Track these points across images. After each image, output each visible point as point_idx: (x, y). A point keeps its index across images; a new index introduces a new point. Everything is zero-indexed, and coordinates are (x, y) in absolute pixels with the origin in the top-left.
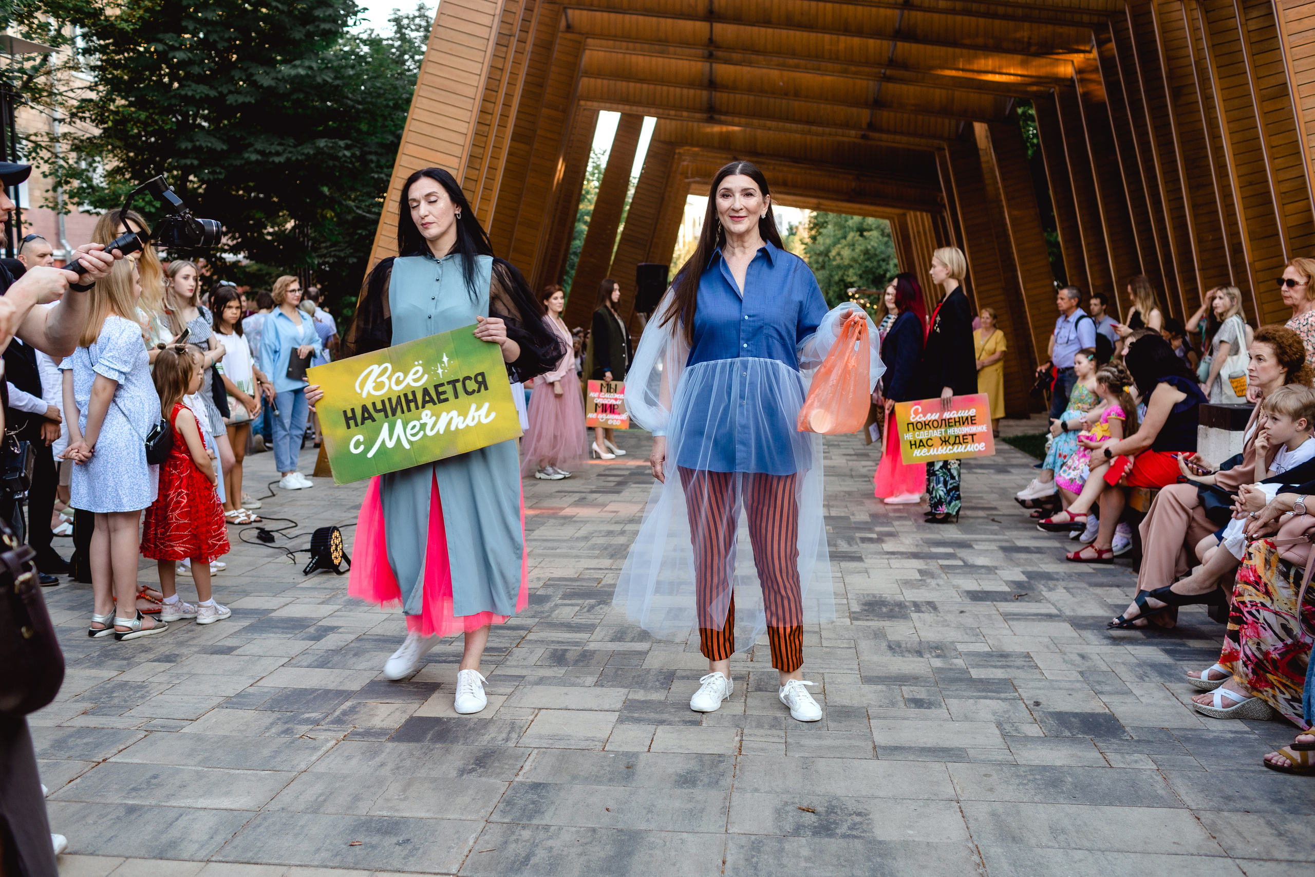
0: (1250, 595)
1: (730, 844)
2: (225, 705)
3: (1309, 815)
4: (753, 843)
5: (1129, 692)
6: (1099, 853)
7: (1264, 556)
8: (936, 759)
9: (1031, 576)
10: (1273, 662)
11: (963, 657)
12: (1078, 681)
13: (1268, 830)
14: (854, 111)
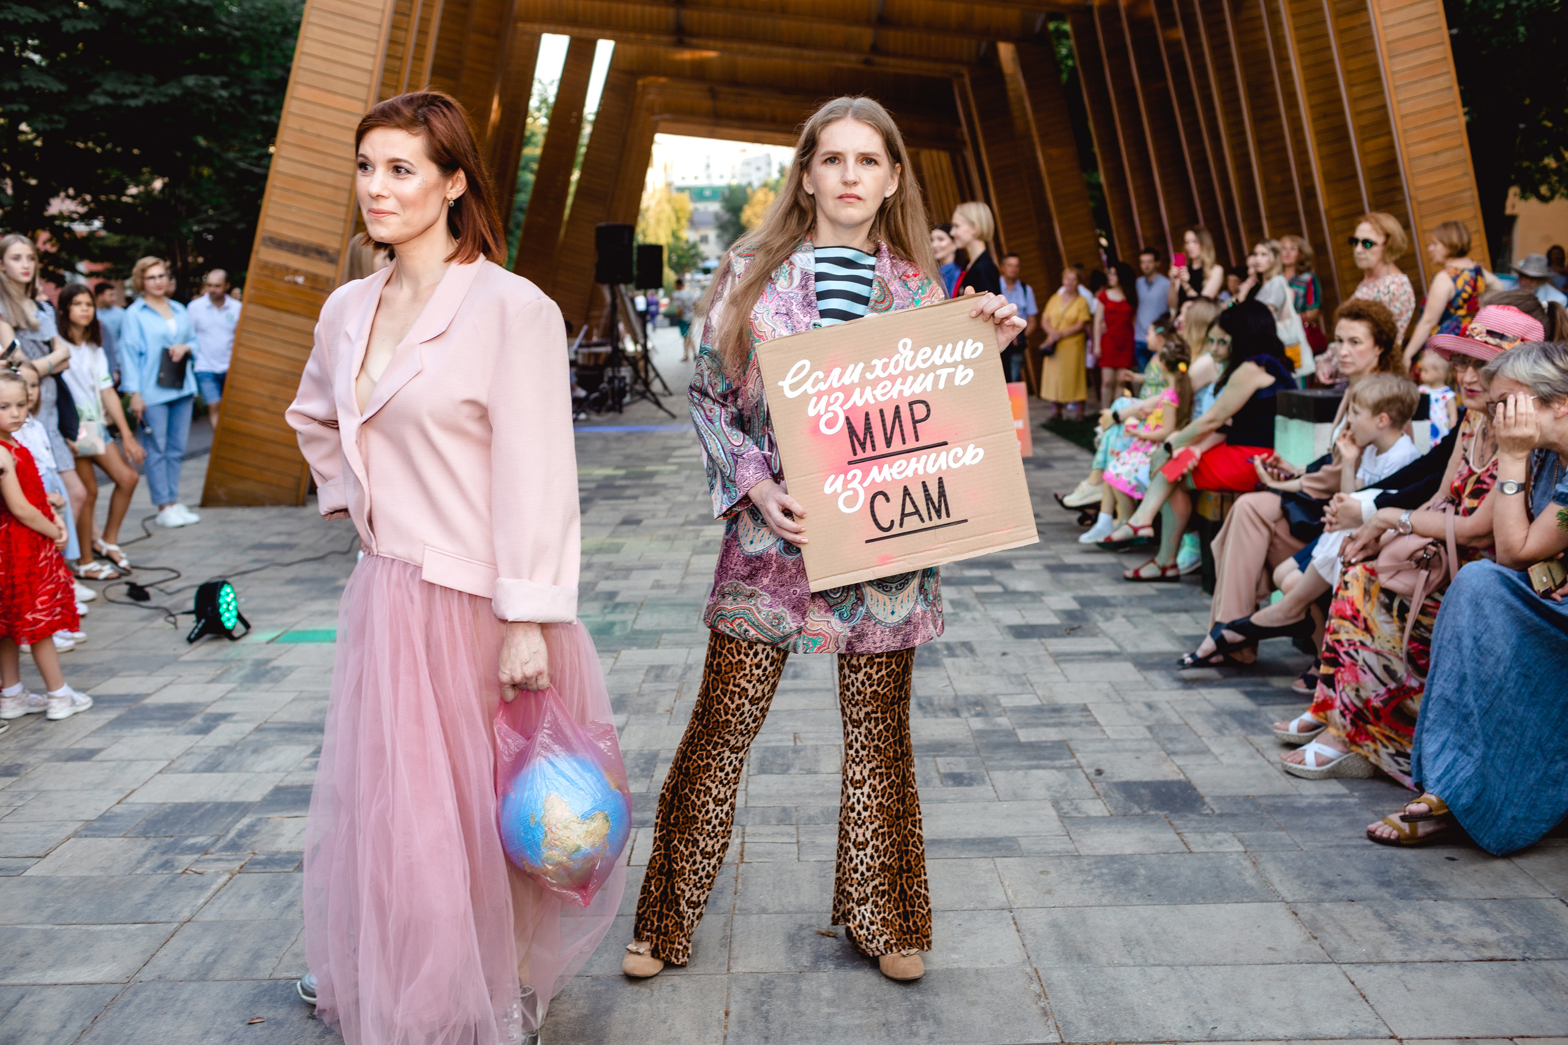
0: (1347, 632)
1: (734, 989)
2: (84, 833)
3: (1422, 899)
4: (762, 984)
5: (1206, 751)
6: (1183, 968)
7: (1362, 586)
8: (982, 854)
9: (1085, 602)
10: (1376, 711)
11: (1009, 714)
12: (1146, 739)
13: (1376, 923)
14: (854, 30)
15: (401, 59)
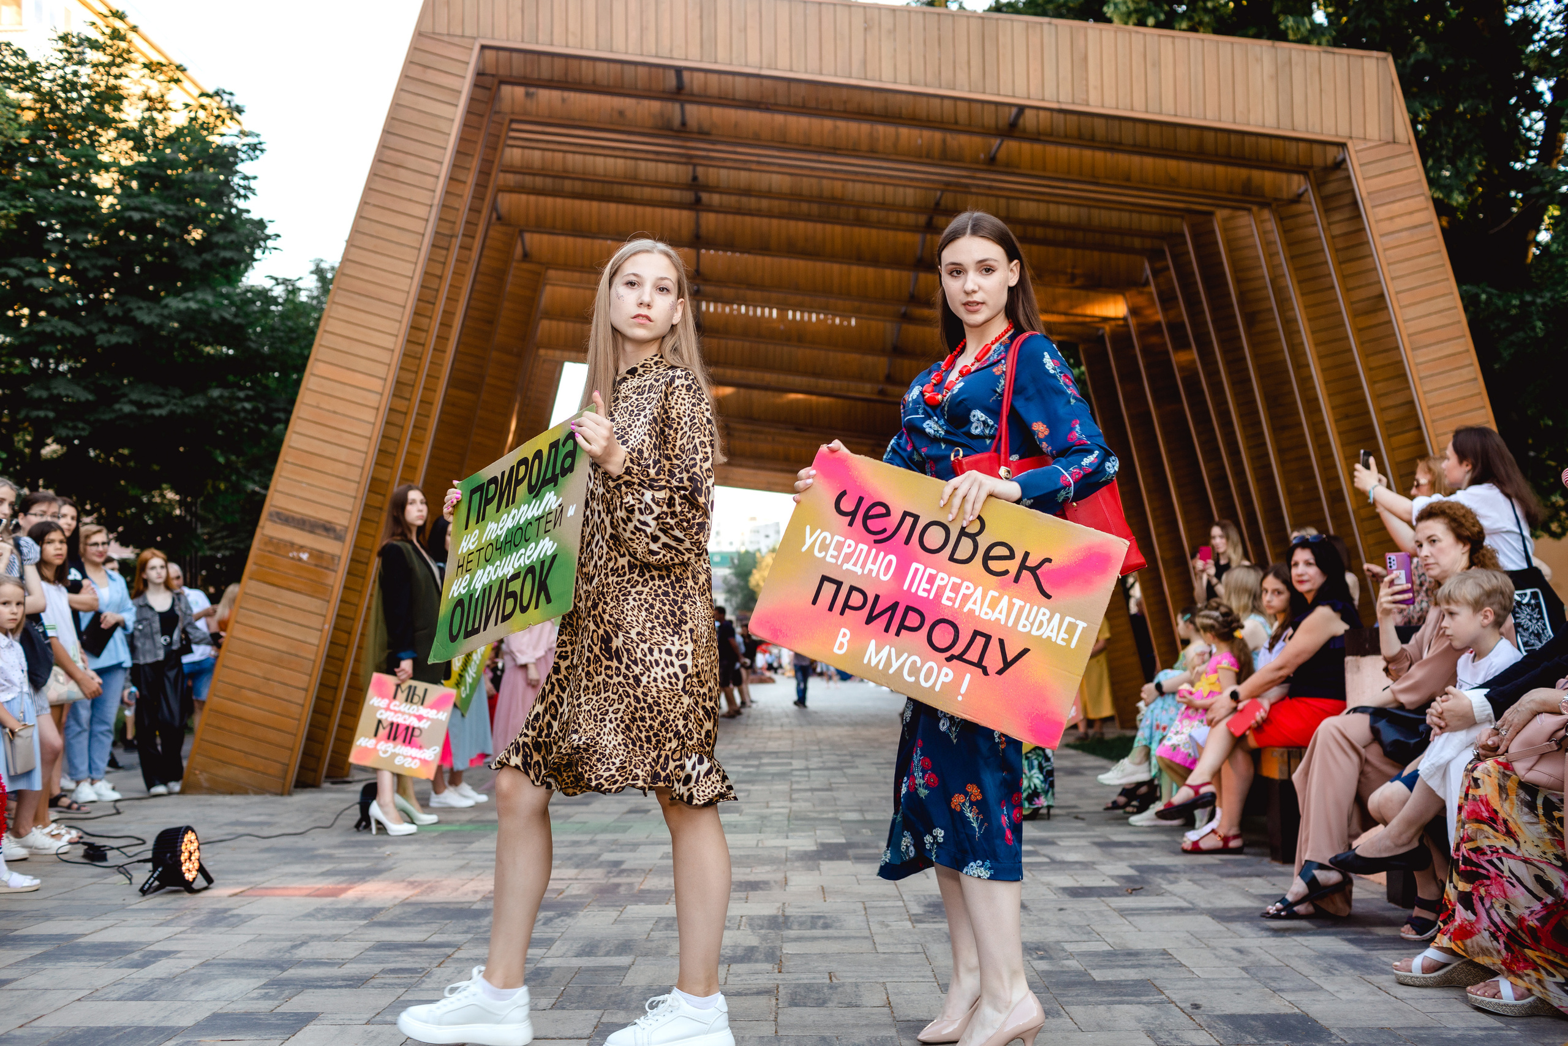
0: (1486, 836)
5: (1317, 989)
7: (1495, 780)
10: (1531, 929)
11: (1077, 958)
12: (1243, 979)
14: (870, 359)
15: (423, 345)
